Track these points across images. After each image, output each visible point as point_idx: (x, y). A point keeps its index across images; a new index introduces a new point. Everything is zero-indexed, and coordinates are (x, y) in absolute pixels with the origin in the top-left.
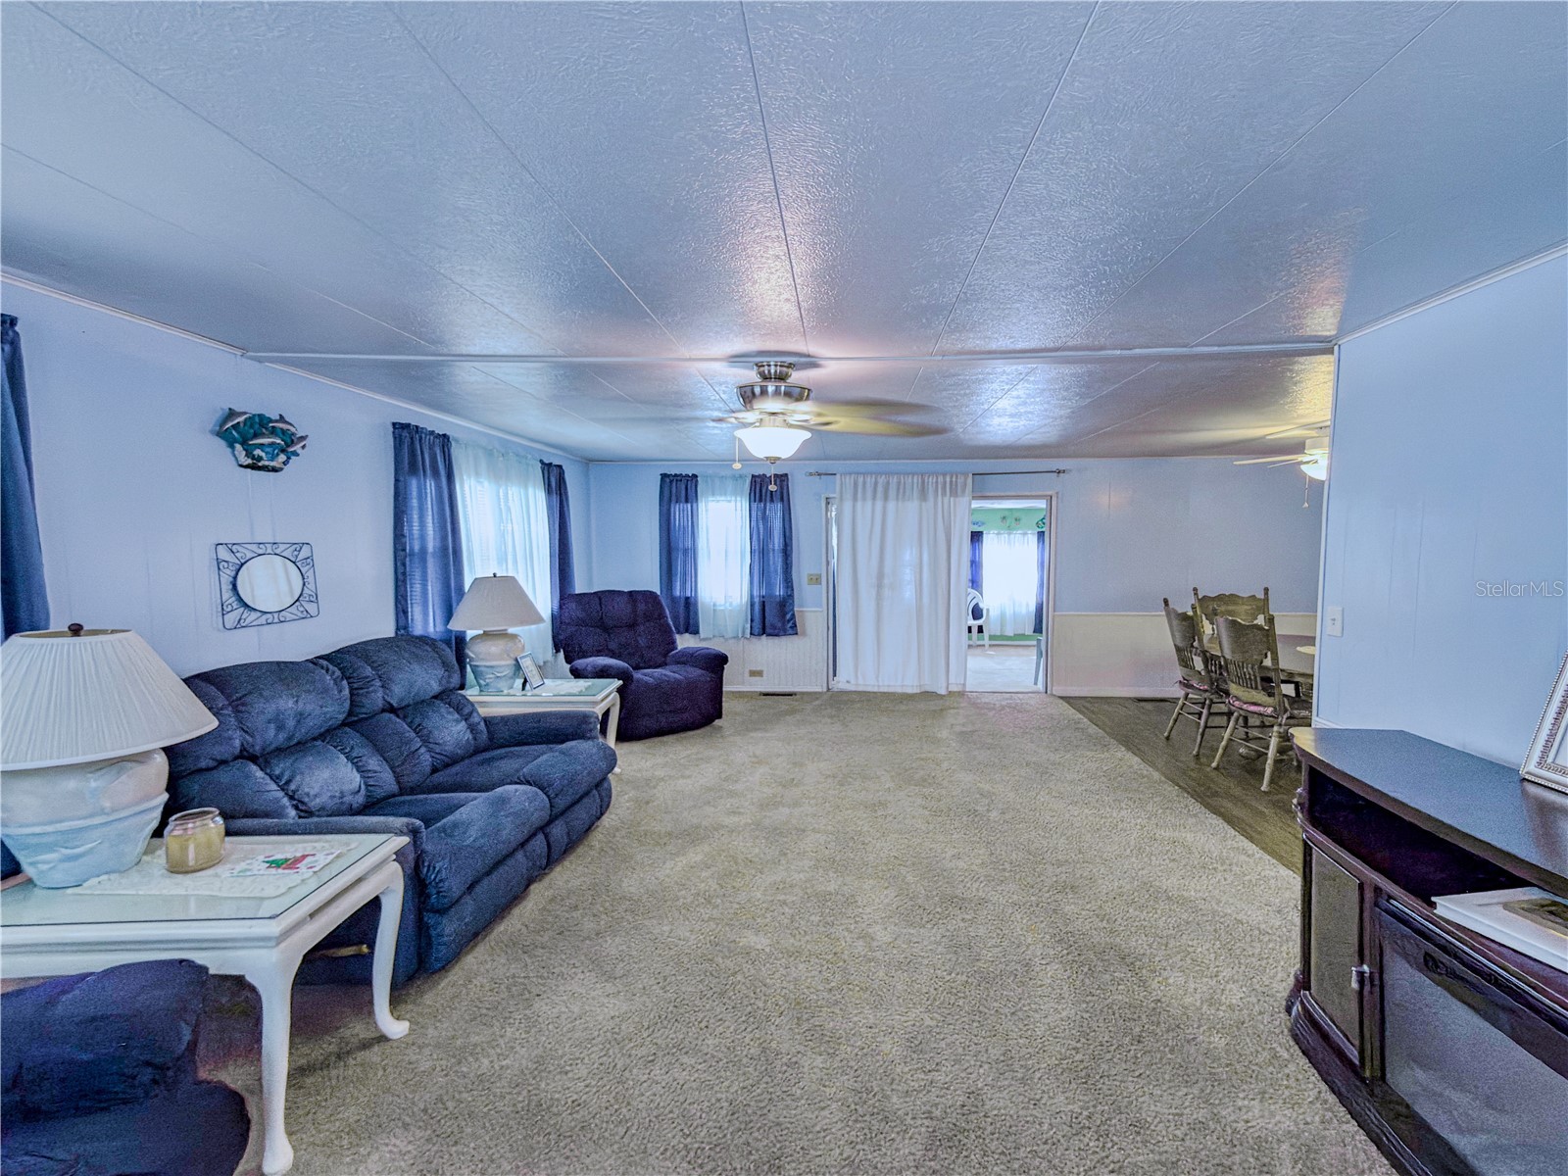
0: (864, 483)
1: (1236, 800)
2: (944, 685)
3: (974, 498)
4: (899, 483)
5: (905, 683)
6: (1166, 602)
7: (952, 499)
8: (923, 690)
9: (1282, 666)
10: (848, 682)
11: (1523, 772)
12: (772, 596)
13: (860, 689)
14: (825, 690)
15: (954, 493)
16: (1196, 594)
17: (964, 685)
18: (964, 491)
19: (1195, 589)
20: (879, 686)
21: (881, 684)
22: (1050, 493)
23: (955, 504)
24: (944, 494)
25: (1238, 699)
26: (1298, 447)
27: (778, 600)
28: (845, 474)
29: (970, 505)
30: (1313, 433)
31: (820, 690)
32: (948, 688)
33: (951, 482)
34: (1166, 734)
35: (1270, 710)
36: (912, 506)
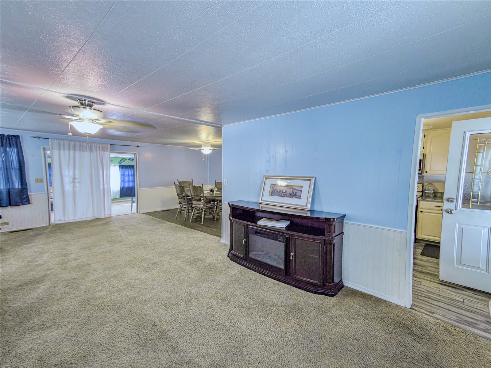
0: (64, 144)
1: (198, 227)
2: (104, 215)
3: (111, 152)
4: (80, 145)
5: (87, 217)
6: (174, 183)
7: (103, 152)
8: (95, 218)
9: (204, 195)
10: (60, 220)
11: (259, 202)
12: (14, 189)
13: (67, 222)
14: (48, 225)
15: (103, 150)
16: (178, 181)
17: (111, 214)
18: (107, 150)
19: (178, 180)
20: (75, 219)
21: (76, 218)
22: (136, 153)
23: (104, 154)
24: (100, 150)
25: (195, 204)
26: (200, 146)
27: (17, 190)
28: (54, 139)
29: (110, 155)
30: (203, 143)
31: (45, 225)
32: (105, 216)
33: (102, 147)
34: (176, 217)
35: (202, 206)
36: (87, 154)
